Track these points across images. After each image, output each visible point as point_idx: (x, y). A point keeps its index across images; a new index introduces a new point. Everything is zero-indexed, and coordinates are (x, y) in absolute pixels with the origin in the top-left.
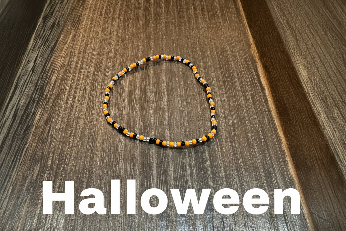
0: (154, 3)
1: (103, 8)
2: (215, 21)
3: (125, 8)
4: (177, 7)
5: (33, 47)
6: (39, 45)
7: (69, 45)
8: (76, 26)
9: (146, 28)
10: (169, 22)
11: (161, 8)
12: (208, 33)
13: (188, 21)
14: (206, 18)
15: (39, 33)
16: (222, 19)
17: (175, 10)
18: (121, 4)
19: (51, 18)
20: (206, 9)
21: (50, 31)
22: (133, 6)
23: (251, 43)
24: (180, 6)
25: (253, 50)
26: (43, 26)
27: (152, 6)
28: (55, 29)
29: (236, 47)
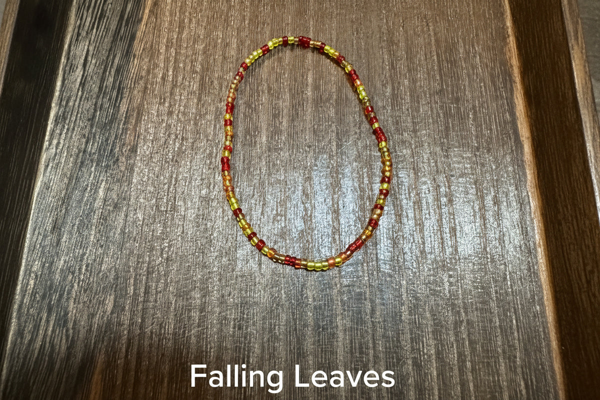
5: (76, 31)
6: (88, 26)
7: (146, 25)
12: (424, 2)
23: (507, 33)
25: (509, 51)
29: (477, 41)
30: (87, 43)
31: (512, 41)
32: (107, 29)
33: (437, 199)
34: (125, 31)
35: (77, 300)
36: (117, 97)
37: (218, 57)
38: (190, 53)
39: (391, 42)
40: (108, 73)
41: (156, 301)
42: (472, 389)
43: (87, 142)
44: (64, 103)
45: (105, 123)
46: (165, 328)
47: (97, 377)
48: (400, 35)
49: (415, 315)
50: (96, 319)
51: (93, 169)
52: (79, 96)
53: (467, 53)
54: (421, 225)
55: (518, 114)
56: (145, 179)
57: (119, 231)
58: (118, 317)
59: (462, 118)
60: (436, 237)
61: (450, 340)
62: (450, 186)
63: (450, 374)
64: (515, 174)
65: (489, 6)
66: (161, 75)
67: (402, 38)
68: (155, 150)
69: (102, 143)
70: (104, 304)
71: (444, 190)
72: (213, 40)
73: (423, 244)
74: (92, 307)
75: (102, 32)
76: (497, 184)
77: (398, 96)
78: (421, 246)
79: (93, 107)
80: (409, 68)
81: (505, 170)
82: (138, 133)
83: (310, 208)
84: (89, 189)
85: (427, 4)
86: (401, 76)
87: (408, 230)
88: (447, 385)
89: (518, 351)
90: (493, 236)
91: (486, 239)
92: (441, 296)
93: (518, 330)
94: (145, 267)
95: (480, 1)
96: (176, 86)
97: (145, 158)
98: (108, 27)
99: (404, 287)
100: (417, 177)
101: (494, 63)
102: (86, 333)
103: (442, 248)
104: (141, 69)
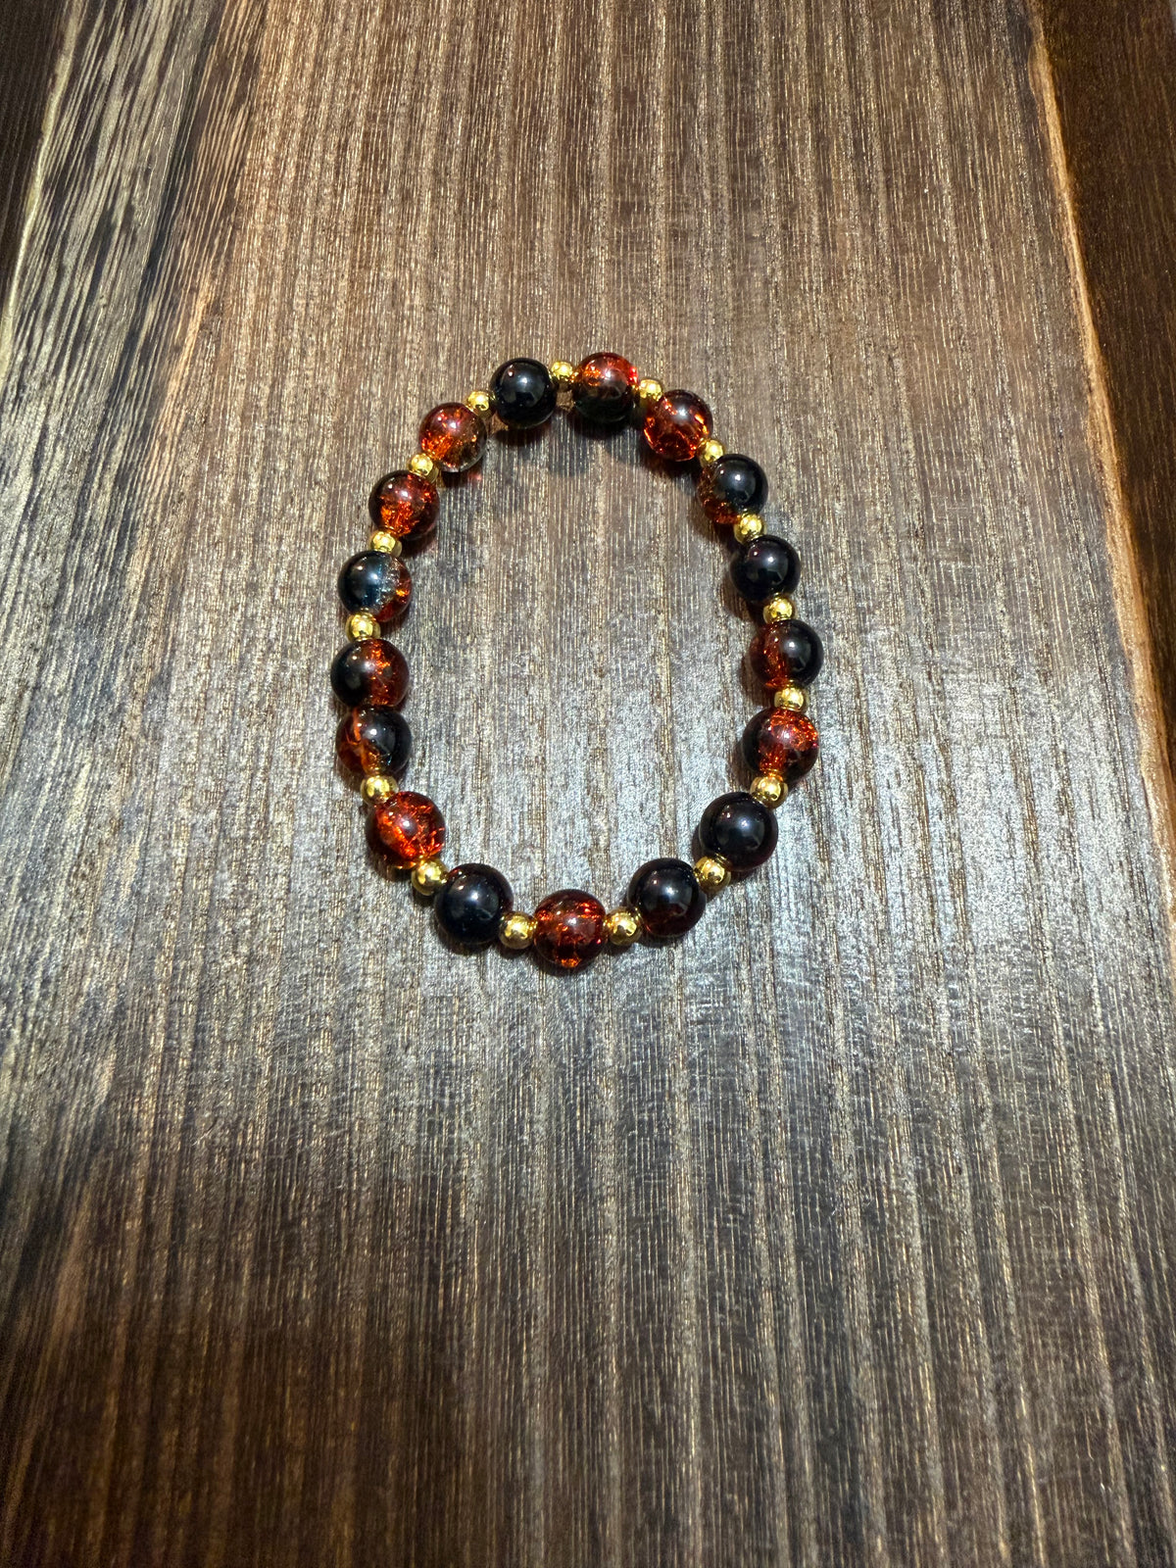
0: (616, 96)
1: (348, 125)
2: (920, 227)
3: (464, 127)
4: (731, 132)
5: (15, 378)
6: (43, 366)
7: (193, 362)
8: (222, 243)
9: (572, 273)
10: (685, 235)
11: (648, 136)
12: (882, 309)
13: (784, 227)
14: (875, 208)
15: (35, 287)
16: (957, 219)
17: (722, 150)
18: (444, 98)
19: (85, 186)
20: (877, 148)
21: (90, 276)
22: (506, 117)
23: (1088, 381)
24: (743, 124)
25: (1093, 426)
26: (55, 240)
27: (605, 119)
28: (116, 262)
29: (1014, 404)
30: (43, 408)
31: (1099, 401)
32: (93, 373)
33: (919, 801)
34: (139, 380)
35: (20, 1072)
36: (120, 544)
37: (373, 445)
38: (301, 433)
39: (801, 407)
40: (95, 486)
41: (220, 1066)
42: (1008, 1279)
43: (42, 665)
45: (89, 617)
46: (245, 1136)
47: (70, 1270)
48: (820, 382)
49: (867, 1094)
50: (70, 1118)
51: (59, 733)
52: (21, 549)
53: (988, 431)
54: (880, 867)
55: (1116, 585)
56: (191, 757)
57: (125, 892)
58: (124, 1112)
59: (978, 597)
60: (916, 894)
61: (952, 1157)
62: (948, 767)
63: (953, 1242)
64: (1111, 734)
65: (1041, 313)
66: (229, 489)
67: (829, 397)
68: (215, 683)
69: (81, 667)
70: (88, 1080)
71: (934, 778)
72: (360, 403)
73: (886, 913)
74: (58, 1087)
75: (80, 380)
76: (1066, 761)
77: (817, 545)
78: (881, 917)
79: (56, 576)
80: (845, 471)
81: (1086, 726)
82: (174, 640)
83: (605, 828)
84: (48, 786)
85: (890, 311)
86: (825, 492)
87: (849, 879)
88: (948, 1272)
89: (1122, 1183)
90: (1059, 890)
91: (1040, 898)
92: (930, 1044)
93: (1121, 1129)
94: (193, 979)
95: (1018, 302)
96: (268, 518)
97: (191, 703)
98: (97, 366)
99: (838, 1024)
100: (868, 745)
101: (1056, 457)
102: (44, 1155)
103: (933, 923)
104: (178, 475)
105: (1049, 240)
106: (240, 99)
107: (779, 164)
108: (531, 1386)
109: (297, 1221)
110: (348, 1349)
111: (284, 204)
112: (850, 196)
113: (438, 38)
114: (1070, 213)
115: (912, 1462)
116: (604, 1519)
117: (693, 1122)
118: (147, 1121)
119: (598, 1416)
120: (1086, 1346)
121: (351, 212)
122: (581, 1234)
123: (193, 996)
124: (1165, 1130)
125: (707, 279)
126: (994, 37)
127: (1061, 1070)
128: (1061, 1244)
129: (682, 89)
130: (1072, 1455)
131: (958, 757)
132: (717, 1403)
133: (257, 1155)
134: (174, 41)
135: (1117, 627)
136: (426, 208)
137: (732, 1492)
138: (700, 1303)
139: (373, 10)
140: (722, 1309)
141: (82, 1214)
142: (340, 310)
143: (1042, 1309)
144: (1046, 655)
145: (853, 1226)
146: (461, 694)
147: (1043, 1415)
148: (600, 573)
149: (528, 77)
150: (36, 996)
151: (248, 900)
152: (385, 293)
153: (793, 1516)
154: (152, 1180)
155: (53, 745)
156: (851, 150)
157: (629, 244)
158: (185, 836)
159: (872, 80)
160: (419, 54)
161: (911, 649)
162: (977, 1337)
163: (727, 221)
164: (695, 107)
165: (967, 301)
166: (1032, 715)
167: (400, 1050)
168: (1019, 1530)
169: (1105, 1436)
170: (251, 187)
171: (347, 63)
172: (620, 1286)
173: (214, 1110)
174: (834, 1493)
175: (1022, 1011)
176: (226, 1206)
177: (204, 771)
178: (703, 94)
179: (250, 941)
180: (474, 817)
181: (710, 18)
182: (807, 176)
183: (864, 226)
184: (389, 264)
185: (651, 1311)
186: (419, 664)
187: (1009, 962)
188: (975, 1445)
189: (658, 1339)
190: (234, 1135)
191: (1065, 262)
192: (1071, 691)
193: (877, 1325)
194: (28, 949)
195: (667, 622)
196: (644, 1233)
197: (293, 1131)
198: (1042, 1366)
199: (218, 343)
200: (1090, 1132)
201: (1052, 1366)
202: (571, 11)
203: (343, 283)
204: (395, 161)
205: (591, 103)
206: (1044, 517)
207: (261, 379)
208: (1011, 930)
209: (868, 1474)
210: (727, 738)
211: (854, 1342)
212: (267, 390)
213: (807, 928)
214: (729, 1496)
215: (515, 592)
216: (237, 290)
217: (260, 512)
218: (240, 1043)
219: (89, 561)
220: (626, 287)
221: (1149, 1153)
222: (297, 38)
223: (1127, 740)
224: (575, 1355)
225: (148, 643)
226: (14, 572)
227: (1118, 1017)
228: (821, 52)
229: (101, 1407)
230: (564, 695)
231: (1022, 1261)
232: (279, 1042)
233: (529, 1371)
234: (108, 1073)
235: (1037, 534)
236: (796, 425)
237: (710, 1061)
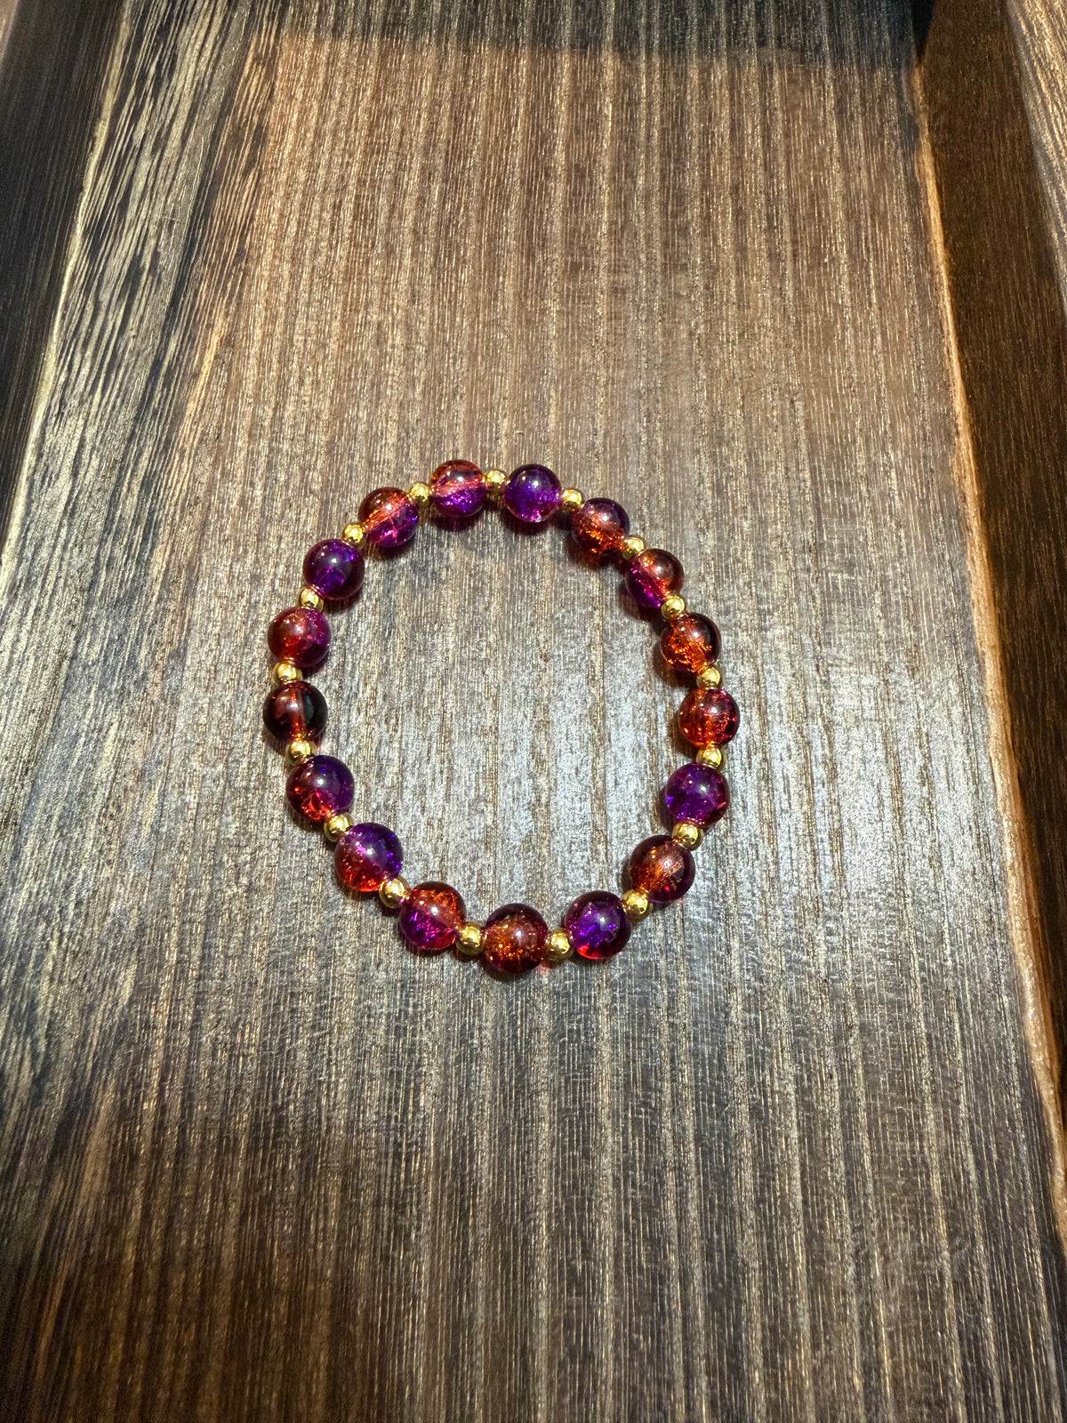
0: (569, 171)
1: (342, 189)
2: (821, 291)
3: (440, 193)
4: (664, 205)
5: (57, 396)
6: (82, 386)
7: (208, 388)
8: (234, 287)
9: (528, 321)
10: (624, 292)
11: (595, 206)
12: (787, 359)
13: (707, 287)
14: (784, 274)
15: (76, 318)
16: (851, 285)
17: (657, 220)
18: (423, 169)
19: (118, 235)
20: (786, 223)
21: (122, 311)
22: (476, 185)
23: (956, 426)
24: (675, 199)
25: (959, 463)
26: (92, 282)
27: (559, 190)
28: (144, 300)
29: (893, 442)
30: (81, 422)
31: (964, 443)
32: (124, 394)
33: (806, 772)
34: (162, 402)
35: (56, 977)
36: (145, 539)
37: (359, 463)
38: (299, 450)
39: (719, 440)
40: (125, 489)
41: (224, 977)
42: (867, 1165)
43: (78, 640)
44: (28, 553)
45: (118, 599)
46: (243, 1035)
47: (97, 1141)
48: (734, 420)
49: (757, 1013)
50: (98, 1017)
51: (92, 696)
52: (61, 541)
53: (872, 465)
54: (772, 825)
55: (973, 597)
56: (203, 719)
57: (146, 830)
58: (143, 1012)
59: (859, 603)
60: (802, 849)
61: (826, 1066)
62: (831, 744)
63: (823, 1133)
64: (966, 721)
65: (918, 367)
66: (237, 495)
67: (741, 433)
68: (224, 658)
69: (111, 641)
70: (114, 985)
71: (819, 753)
72: (348, 425)
73: (776, 863)
74: (88, 991)
75: (113, 399)
76: (928, 742)
77: (728, 555)
78: (772, 867)
79: (91, 564)
80: (752, 495)
81: (945, 713)
82: (189, 621)
83: (546, 787)
84: (82, 740)
85: (793, 361)
86: (735, 512)
87: (747, 835)
88: (819, 1159)
89: (963, 1089)
90: (919, 848)
91: (903, 854)
92: (809, 973)
93: (964, 1046)
94: (201, 904)
95: (900, 357)
96: (269, 521)
97: (203, 674)
98: (126, 389)
99: (735, 954)
100: (765, 724)
101: (928, 489)
102: (76, 1047)
103: (815, 873)
104: (195, 481)
105: (928, 306)
106: (251, 163)
107: (704, 234)
108: (476, 1244)
109: (285, 1105)
110: (326, 1211)
111: (287, 254)
112: (762, 263)
113: (419, 116)
114: (945, 283)
115: (785, 1312)
116: (533, 1354)
117: (613, 1032)
118: (162, 1020)
119: (530, 1268)
120: (929, 1221)
121: (344, 263)
122: (519, 1121)
123: (202, 918)
124: (999, 1047)
125: (641, 330)
126: (886, 131)
127: (916, 996)
128: (911, 1138)
129: (624, 169)
130: (915, 1307)
131: (839, 736)
132: (628, 1261)
133: (252, 1050)
134: (195, 112)
135: (973, 633)
136: (407, 262)
137: (638, 1332)
138: (616, 1179)
139: (364, 90)
140: (634, 1185)
141: (107, 1095)
142: (333, 346)
143: (895, 1191)
144: (914, 655)
145: (743, 1120)
146: (429, 673)
147: (893, 1276)
148: (547, 574)
149: (496, 151)
150: (71, 913)
151: (249, 840)
152: (371, 333)
153: (687, 1352)
154: (166, 1069)
155: (87, 706)
156: (764, 224)
157: (577, 298)
158: (196, 785)
159: (784, 164)
160: (403, 132)
161: (802, 645)
162: (841, 1212)
163: (659, 280)
164: (635, 183)
165: (858, 355)
166: (901, 702)
167: (373, 967)
168: (871, 1368)
169: (943, 1294)
170: (259, 240)
171: (342, 135)
172: (551, 1164)
173: (218, 1013)
174: (721, 1335)
175: (885, 947)
176: (226, 1093)
177: (213, 731)
178: (642, 172)
179: (250, 874)
180: (438, 775)
181: (649, 105)
182: (727, 243)
183: (774, 288)
184: (374, 309)
185: (575, 1185)
186: (395, 646)
187: (877, 906)
188: (837, 1299)
189: (581, 1208)
190: (234, 1034)
191: (939, 324)
192: (934, 684)
193: (760, 1200)
194: (64, 876)
195: (602, 617)
196: (571, 1122)
197: (283, 1031)
198: (894, 1235)
199: (229, 371)
200: (938, 1047)
201: (901, 1236)
202: (532, 96)
203: (336, 324)
204: (382, 220)
205: (547, 176)
206: (916, 538)
207: (265, 403)
208: (878, 879)
209: (749, 1320)
210: (649, 715)
211: (741, 1214)
212: (271, 413)
213: (711, 874)
214: (635, 1336)
215: (476, 589)
216: (247, 326)
217: (263, 515)
218: (240, 957)
219: (118, 552)
220: (573, 335)
221: (985, 1065)
222: (300, 112)
223: (979, 726)
224: (512, 1220)
225: (168, 622)
226: (55, 560)
227: (964, 954)
228: (742, 140)
229: (121, 1255)
230: (514, 676)
231: (879, 1151)
232: (272, 958)
233: (474, 1231)
234: (130, 979)
235: (910, 553)
236: (713, 455)
237: (629, 982)
